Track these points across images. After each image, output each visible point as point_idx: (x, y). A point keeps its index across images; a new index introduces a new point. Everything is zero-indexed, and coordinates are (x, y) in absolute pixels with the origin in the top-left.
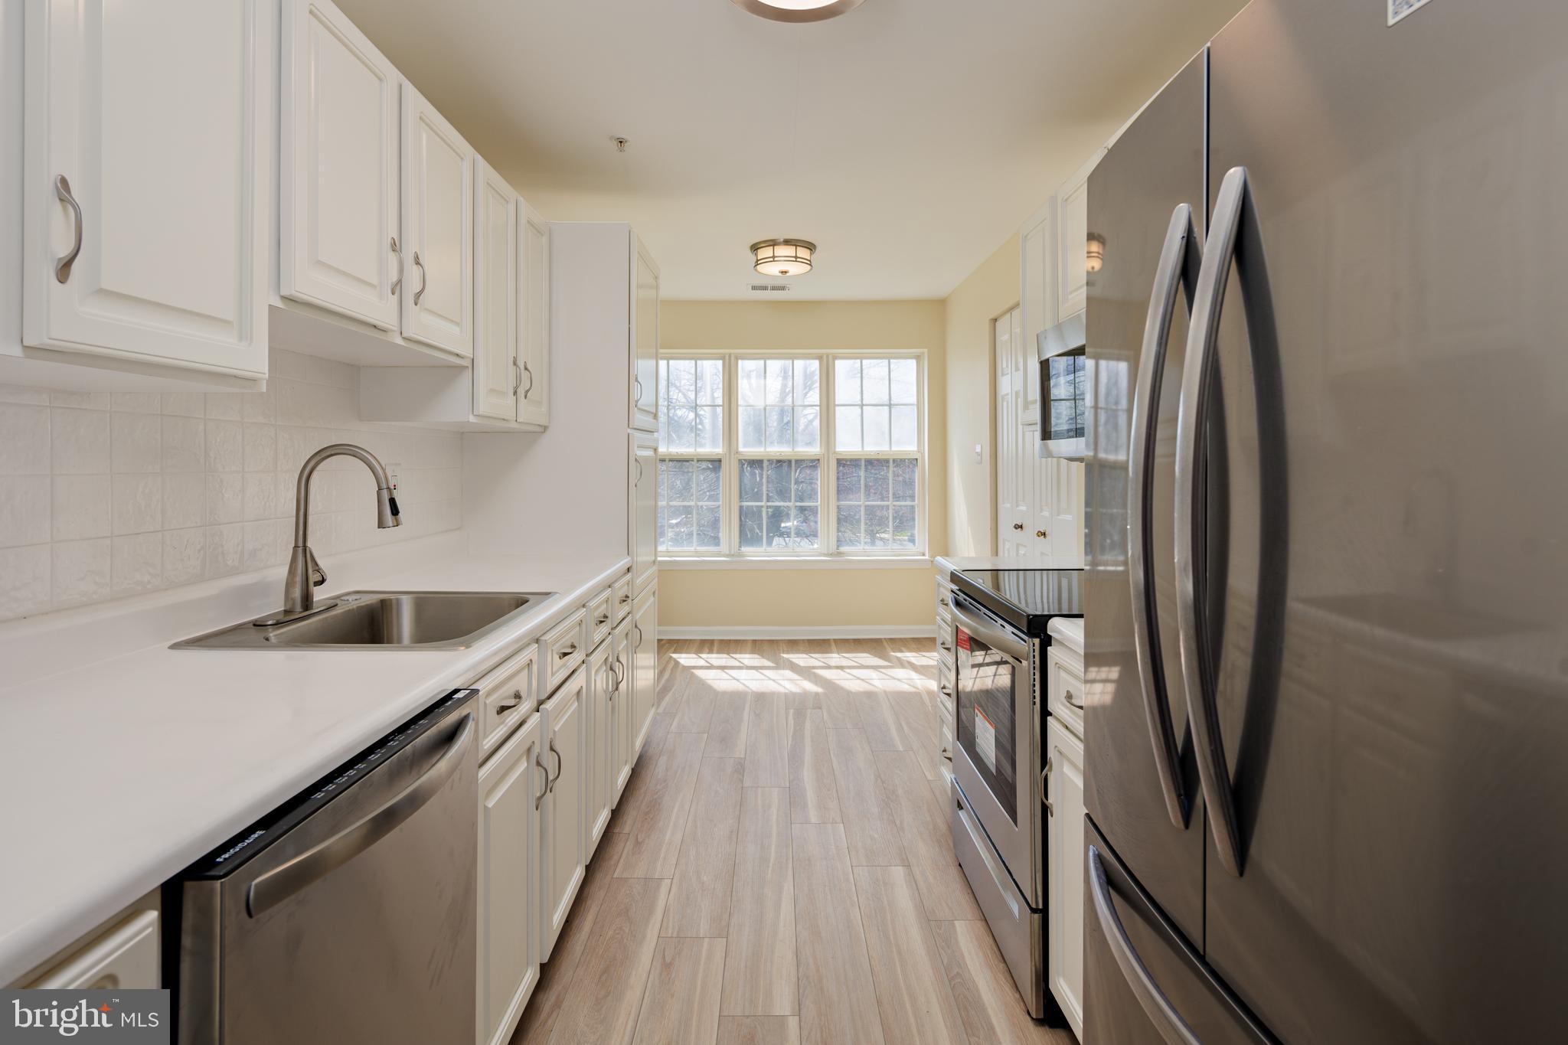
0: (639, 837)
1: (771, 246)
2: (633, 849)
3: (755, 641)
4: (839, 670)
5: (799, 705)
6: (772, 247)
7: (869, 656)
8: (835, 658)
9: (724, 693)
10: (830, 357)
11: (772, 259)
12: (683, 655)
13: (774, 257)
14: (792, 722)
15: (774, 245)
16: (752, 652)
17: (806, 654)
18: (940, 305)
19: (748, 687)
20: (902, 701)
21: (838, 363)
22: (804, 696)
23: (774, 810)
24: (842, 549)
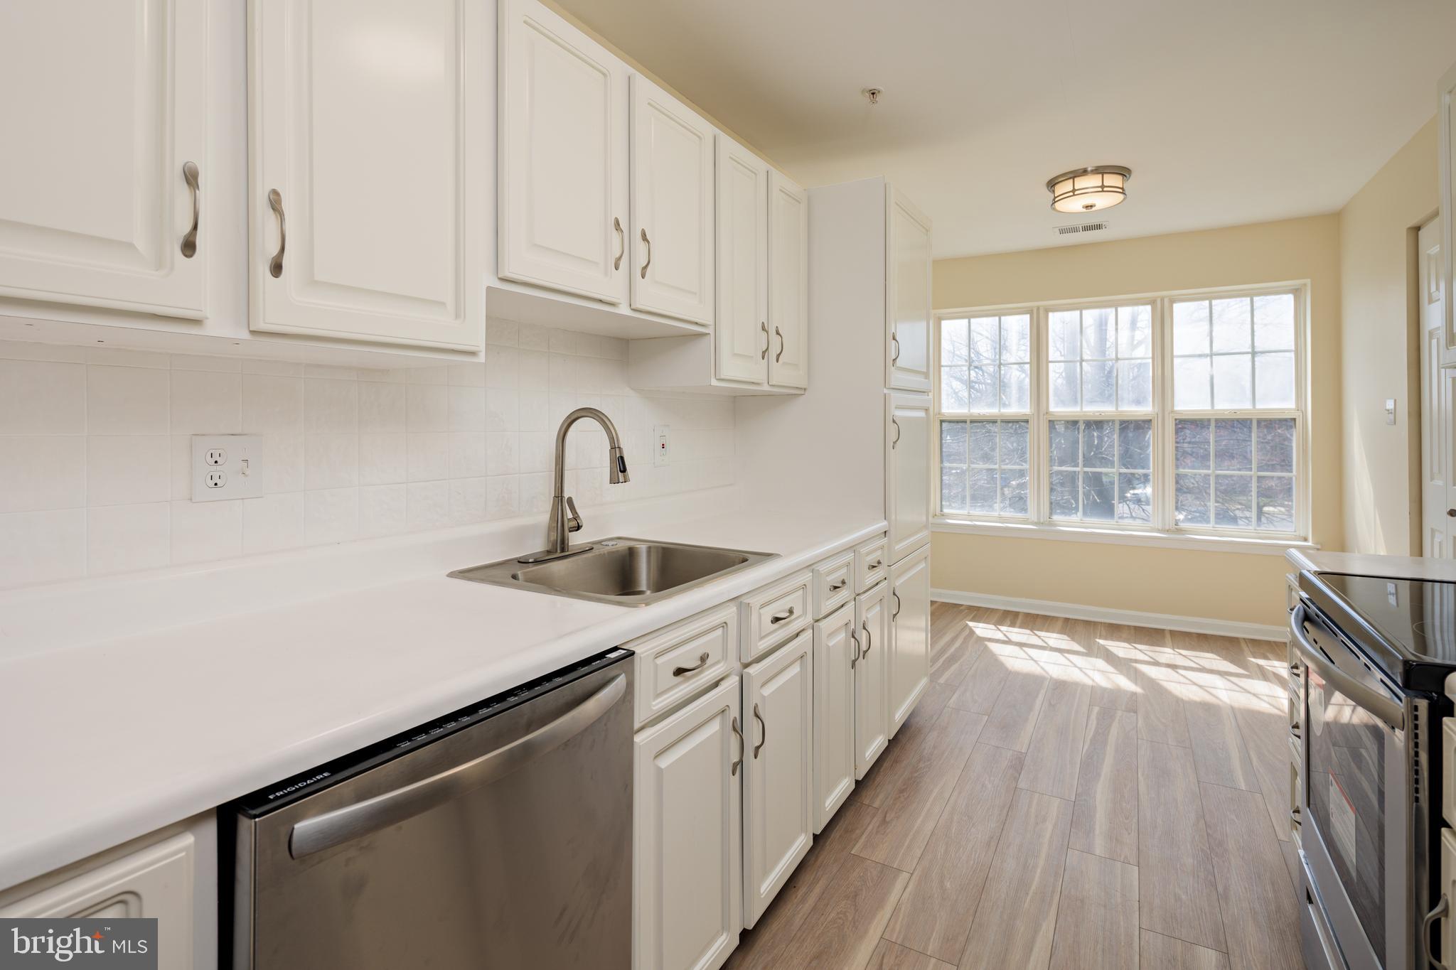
0: (888, 815)
1: (1070, 178)
2: (878, 827)
3: (1067, 620)
4: (1170, 670)
5: (1108, 703)
6: (1071, 180)
7: (1215, 656)
8: (1167, 654)
9: (1017, 674)
10: (1166, 300)
11: (1071, 194)
12: (981, 625)
13: (1074, 190)
14: (1095, 722)
15: (1073, 178)
16: (1061, 632)
17: (1129, 643)
18: (1333, 220)
19: (1047, 673)
20: (1252, 722)
21: (1176, 306)
22: (1116, 693)
23: (1049, 826)
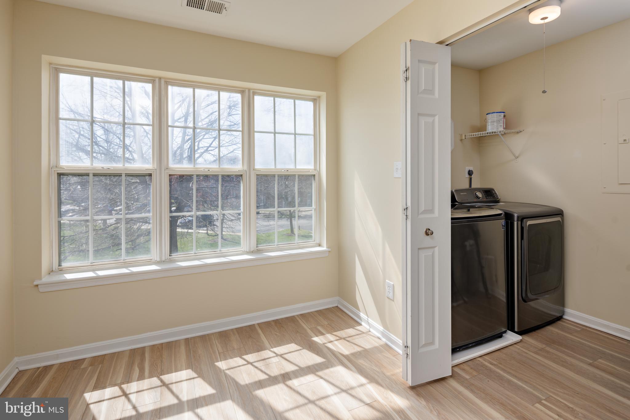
18: (334, 61)
21: (256, 98)
24: (261, 247)
